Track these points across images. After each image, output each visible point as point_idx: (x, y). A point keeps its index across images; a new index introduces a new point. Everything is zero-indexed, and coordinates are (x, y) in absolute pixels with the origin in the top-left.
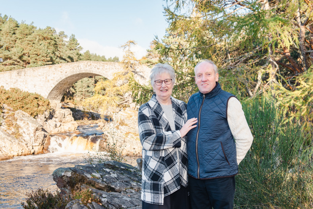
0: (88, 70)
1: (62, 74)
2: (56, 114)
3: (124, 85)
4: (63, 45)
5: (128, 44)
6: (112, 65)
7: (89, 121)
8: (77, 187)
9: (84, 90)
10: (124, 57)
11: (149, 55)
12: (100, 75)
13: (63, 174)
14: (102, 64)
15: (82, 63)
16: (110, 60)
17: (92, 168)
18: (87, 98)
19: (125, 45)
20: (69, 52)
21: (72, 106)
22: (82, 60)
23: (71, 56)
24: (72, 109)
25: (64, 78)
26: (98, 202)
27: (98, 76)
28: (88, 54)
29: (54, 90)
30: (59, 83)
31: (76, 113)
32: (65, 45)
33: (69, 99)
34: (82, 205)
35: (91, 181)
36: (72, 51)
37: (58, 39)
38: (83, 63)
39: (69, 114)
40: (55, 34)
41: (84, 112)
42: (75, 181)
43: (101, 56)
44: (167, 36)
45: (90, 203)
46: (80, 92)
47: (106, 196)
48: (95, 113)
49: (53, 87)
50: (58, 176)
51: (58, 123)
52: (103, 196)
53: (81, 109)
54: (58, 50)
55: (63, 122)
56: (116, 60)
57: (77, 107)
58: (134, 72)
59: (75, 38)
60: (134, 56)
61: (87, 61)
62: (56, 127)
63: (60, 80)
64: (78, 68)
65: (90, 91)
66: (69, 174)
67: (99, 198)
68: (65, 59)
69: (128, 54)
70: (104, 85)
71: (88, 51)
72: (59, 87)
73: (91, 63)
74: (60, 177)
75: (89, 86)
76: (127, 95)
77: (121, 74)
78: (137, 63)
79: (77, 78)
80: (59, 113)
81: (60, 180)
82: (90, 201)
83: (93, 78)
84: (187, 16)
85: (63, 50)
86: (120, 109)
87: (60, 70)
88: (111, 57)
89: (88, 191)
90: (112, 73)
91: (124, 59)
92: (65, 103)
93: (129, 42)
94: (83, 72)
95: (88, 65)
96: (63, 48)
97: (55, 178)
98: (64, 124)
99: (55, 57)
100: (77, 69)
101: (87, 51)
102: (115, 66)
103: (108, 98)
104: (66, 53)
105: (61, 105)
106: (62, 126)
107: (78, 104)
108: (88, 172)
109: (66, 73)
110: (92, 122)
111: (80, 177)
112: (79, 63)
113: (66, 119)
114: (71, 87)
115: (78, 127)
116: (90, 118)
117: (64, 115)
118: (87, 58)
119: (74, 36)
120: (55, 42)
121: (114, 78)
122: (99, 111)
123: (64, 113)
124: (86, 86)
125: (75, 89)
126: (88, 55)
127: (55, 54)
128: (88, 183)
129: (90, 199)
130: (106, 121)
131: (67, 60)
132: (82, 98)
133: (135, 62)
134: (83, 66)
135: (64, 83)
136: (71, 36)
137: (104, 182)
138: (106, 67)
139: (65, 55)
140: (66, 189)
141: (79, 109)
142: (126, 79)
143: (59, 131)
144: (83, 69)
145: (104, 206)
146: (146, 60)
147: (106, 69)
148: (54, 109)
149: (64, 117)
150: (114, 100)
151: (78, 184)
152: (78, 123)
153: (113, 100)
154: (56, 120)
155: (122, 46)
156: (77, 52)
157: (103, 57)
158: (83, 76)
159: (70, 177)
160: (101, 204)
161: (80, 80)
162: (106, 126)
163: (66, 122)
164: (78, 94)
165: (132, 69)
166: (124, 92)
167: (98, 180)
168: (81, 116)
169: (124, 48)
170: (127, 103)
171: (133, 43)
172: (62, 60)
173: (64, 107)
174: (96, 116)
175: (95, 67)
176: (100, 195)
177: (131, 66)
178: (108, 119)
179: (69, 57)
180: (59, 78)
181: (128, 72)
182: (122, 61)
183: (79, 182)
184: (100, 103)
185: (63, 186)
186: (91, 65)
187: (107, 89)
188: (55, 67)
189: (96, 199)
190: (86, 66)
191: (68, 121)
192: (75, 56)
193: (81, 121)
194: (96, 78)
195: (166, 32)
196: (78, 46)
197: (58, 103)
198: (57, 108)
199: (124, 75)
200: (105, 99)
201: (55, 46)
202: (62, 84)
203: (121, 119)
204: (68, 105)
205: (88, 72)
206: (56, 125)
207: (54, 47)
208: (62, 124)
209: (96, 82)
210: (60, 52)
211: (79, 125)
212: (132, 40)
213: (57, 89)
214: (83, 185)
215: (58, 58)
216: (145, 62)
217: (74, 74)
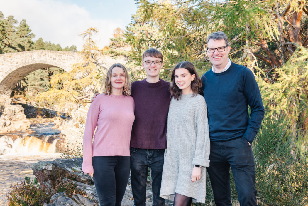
0: (42, 61)
1: (12, 65)
2: (6, 111)
3: (84, 77)
4: (12, 31)
5: (89, 32)
6: (70, 55)
7: (43, 119)
8: (58, 181)
9: (36, 83)
10: (84, 46)
11: (113, 45)
12: (57, 66)
13: (44, 167)
14: (59, 54)
15: (35, 53)
16: (67, 50)
17: (71, 162)
18: (40, 92)
19: (86, 32)
20: (19, 39)
21: (24, 102)
22: (34, 49)
23: (22, 44)
24: (24, 106)
25: (15, 69)
26: (82, 194)
27: (52, 68)
28: (41, 42)
29: (2, 83)
30: (9, 75)
31: (28, 110)
32: (14, 31)
33: (19, 93)
34: (67, 197)
35: (73, 175)
36: (23, 39)
37: (6, 24)
38: (37, 53)
39: (20, 111)
40: (2, 19)
41: (37, 109)
42: (56, 175)
43: (56, 44)
44: (133, 23)
45: (74, 195)
46: (32, 85)
47: (90, 188)
48: (50, 110)
49: (1, 80)
50: (39, 170)
51: (7, 121)
52: (87, 188)
53: (33, 106)
54: (6, 37)
55: (13, 119)
56: (73, 49)
57: (29, 103)
58: (95, 63)
59: (26, 23)
60: (95, 45)
61: (41, 51)
62: (5, 126)
63: (10, 72)
64: (31, 58)
65: (44, 84)
66: (50, 168)
67: (84, 190)
68: (14, 48)
69: (89, 42)
70: (61, 78)
71: (41, 38)
72: (8, 80)
73: (46, 52)
74: (40, 170)
75: (43, 78)
76: (87, 89)
77: (81, 65)
78: (99, 53)
79: (30, 69)
80: (9, 110)
81: (41, 174)
82: (74, 193)
83: (47, 70)
84: (160, 4)
85: (12, 37)
86: (80, 105)
87: (10, 61)
88: (67, 46)
89: (72, 184)
90: (71, 65)
91: (84, 49)
92: (15, 98)
93: (90, 29)
94: (37, 63)
95: (42, 55)
96: (13, 35)
97: (35, 172)
98: (15, 122)
99: (3, 45)
100: (29, 60)
101: (39, 39)
102: (73, 57)
103: (67, 93)
104: (16, 41)
105: (10, 100)
106: (12, 125)
107: (30, 100)
108: (68, 166)
109: (17, 63)
110: (46, 120)
111: (61, 171)
112: (32, 52)
113: (17, 117)
114: (22, 80)
115: (31, 125)
116: (44, 116)
117: (15, 112)
118: (40, 47)
119: (25, 22)
120: (3, 28)
121: (73, 70)
122: (54, 108)
123: (14, 109)
124: (39, 79)
125: (27, 82)
126: (41, 44)
127: (3, 41)
128: (69, 177)
129: (75, 191)
130: (63, 119)
131: (17, 49)
132: (34, 92)
133: (97, 52)
134: (37, 56)
135: (14, 75)
136: (21, 22)
137: (85, 176)
138: (64, 57)
139: (15, 43)
140: (46, 183)
141: (31, 105)
142: (87, 71)
143: (9, 131)
144: (36, 59)
145: (89, 198)
146: (110, 50)
147: (63, 60)
148: (3, 105)
149: (15, 114)
150: (73, 95)
151: (59, 178)
152: (30, 122)
153: (71, 95)
154: (5, 118)
155: (82, 34)
156: (29, 40)
157: (59, 45)
158: (36, 67)
159: (51, 171)
160: (86, 196)
161: (33, 73)
162: (63, 124)
163: (17, 120)
164: (30, 88)
165: (93, 60)
166: (85, 86)
167: (79, 174)
168: (34, 114)
169: (84, 36)
170: (88, 98)
171: (95, 31)
172: (11, 49)
173: (13, 103)
174: (51, 113)
175: (50, 58)
176: (84, 187)
177: (92, 57)
178: (65, 117)
179: (20, 46)
180: (8, 69)
181: (89, 64)
182: (83, 51)
183: (60, 175)
184: (56, 98)
185: (43, 179)
186: (46, 54)
187: (65, 83)
188: (4, 57)
189: (80, 192)
190: (41, 56)
191: (20, 119)
192: (26, 45)
193: (34, 119)
194: (50, 70)
195: (132, 19)
196: (30, 33)
197: (7, 98)
198: (5, 104)
199: (84, 67)
200: (63, 93)
201: (3, 32)
202: (13, 76)
203: (80, 116)
204: (19, 100)
205: (43, 63)
206: (5, 123)
207: (2, 34)
208: (12, 122)
209: (51, 74)
210: (9, 39)
211: (32, 123)
212: (93, 27)
213: (6, 82)
214: (65, 178)
215: (7, 47)
216: (109, 52)
217: (26, 65)
